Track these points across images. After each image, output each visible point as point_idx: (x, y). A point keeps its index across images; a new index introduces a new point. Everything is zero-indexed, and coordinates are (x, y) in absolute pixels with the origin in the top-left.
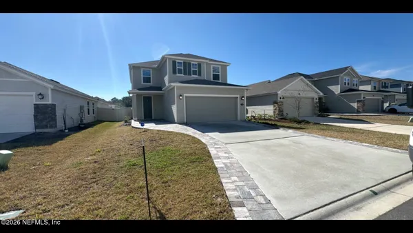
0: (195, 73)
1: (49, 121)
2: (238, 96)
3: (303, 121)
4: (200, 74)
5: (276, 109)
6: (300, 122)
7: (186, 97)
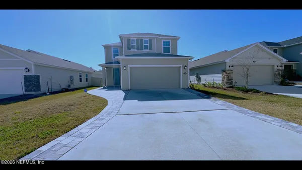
0: (146, 47)
1: (33, 87)
2: (181, 66)
3: (251, 90)
4: (151, 49)
5: (224, 78)
6: (246, 91)
7: (130, 68)
